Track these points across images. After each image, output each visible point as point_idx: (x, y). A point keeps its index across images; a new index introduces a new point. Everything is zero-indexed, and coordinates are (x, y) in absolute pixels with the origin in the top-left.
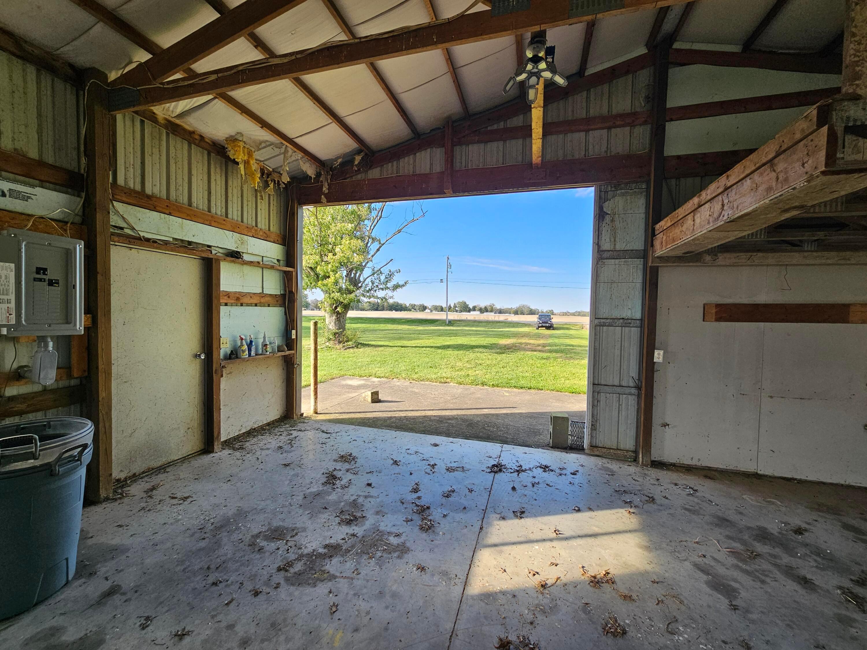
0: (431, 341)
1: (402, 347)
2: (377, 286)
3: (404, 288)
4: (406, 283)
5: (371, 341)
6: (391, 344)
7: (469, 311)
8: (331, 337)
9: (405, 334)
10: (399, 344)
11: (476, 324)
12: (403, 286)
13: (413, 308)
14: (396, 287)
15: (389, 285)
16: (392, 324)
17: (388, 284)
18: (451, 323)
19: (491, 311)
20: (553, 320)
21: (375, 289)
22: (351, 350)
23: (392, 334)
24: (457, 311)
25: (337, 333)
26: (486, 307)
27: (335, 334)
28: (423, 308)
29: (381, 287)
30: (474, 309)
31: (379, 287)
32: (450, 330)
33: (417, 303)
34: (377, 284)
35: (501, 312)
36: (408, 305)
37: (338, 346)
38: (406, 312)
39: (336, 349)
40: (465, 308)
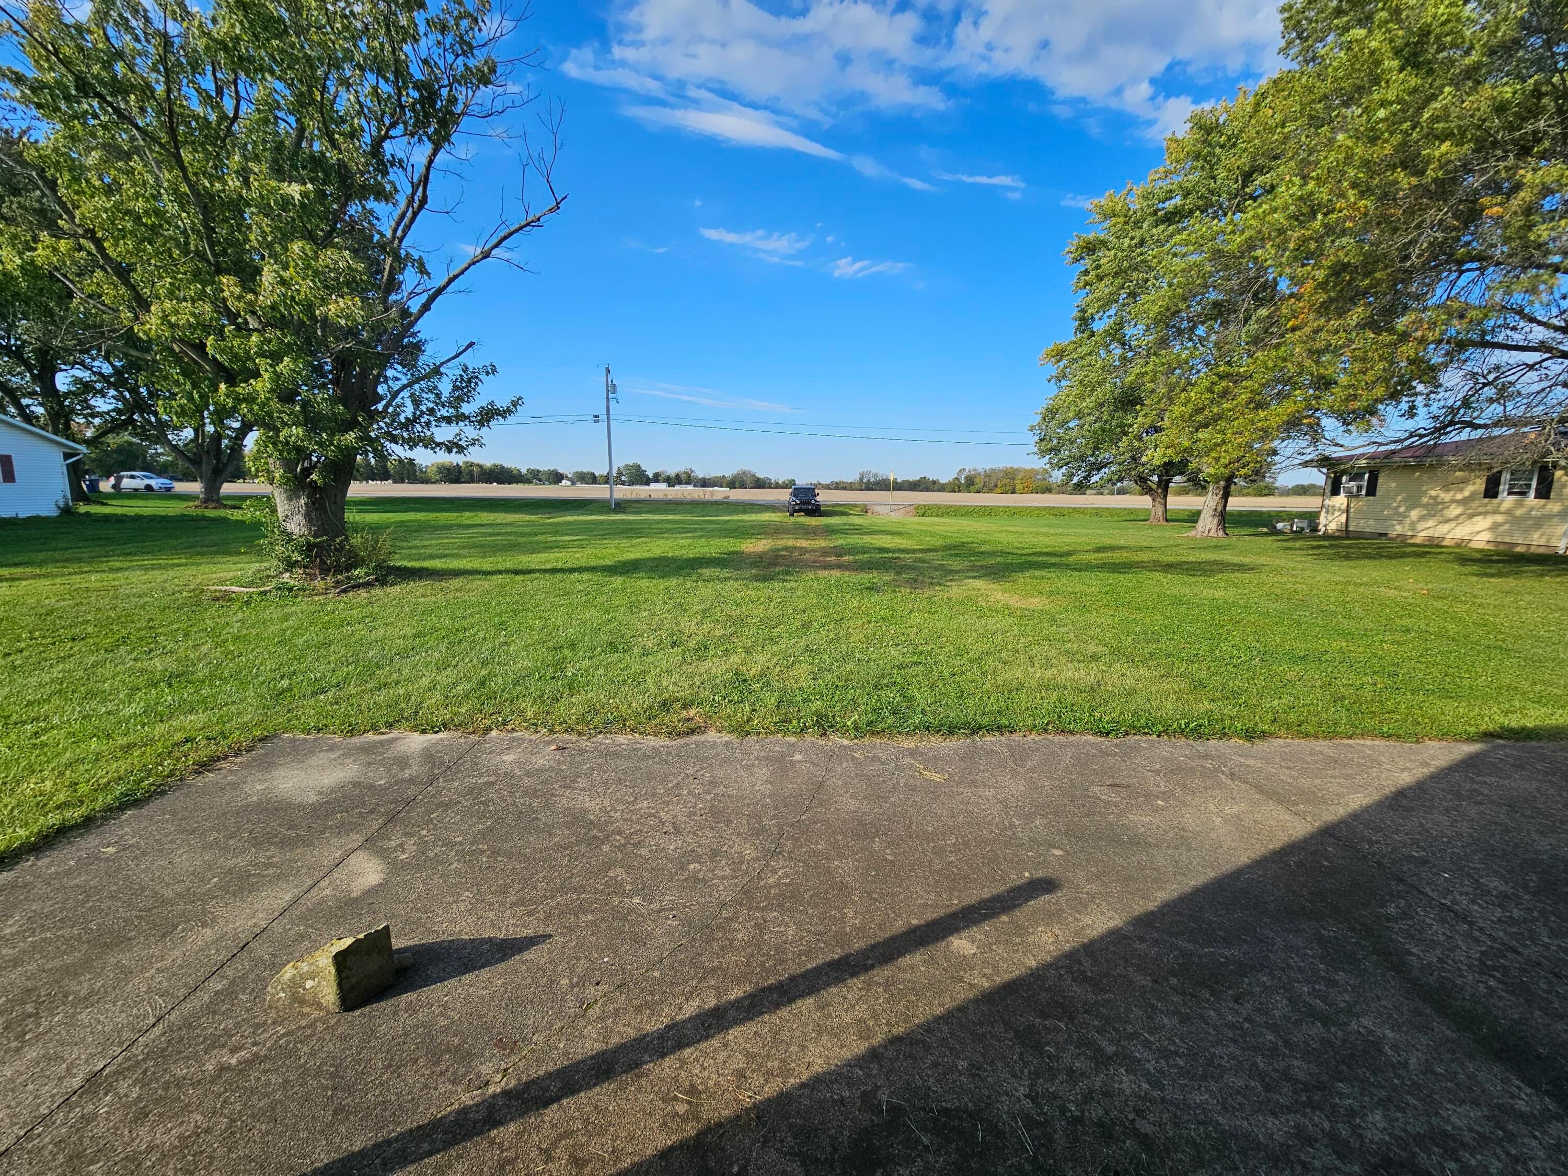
0: (588, 551)
1: (516, 572)
2: (431, 411)
3: (510, 419)
4: (515, 404)
5: (432, 557)
6: (487, 567)
7: (647, 482)
8: (296, 557)
9: (523, 535)
10: (509, 565)
11: (669, 506)
12: (508, 411)
13: (534, 477)
14: (487, 416)
15: (466, 409)
16: (490, 511)
17: (464, 405)
18: (621, 506)
19: (688, 482)
20: (818, 498)
21: (425, 419)
22: (363, 593)
23: (491, 535)
24: (623, 483)
25: (316, 545)
26: (677, 476)
27: (310, 547)
28: (556, 478)
29: (444, 412)
30: (657, 478)
31: (439, 415)
32: (623, 522)
33: (544, 466)
34: (431, 405)
35: (705, 483)
36: (524, 471)
37: (319, 584)
38: (520, 485)
39: (314, 592)
40: (639, 477)
